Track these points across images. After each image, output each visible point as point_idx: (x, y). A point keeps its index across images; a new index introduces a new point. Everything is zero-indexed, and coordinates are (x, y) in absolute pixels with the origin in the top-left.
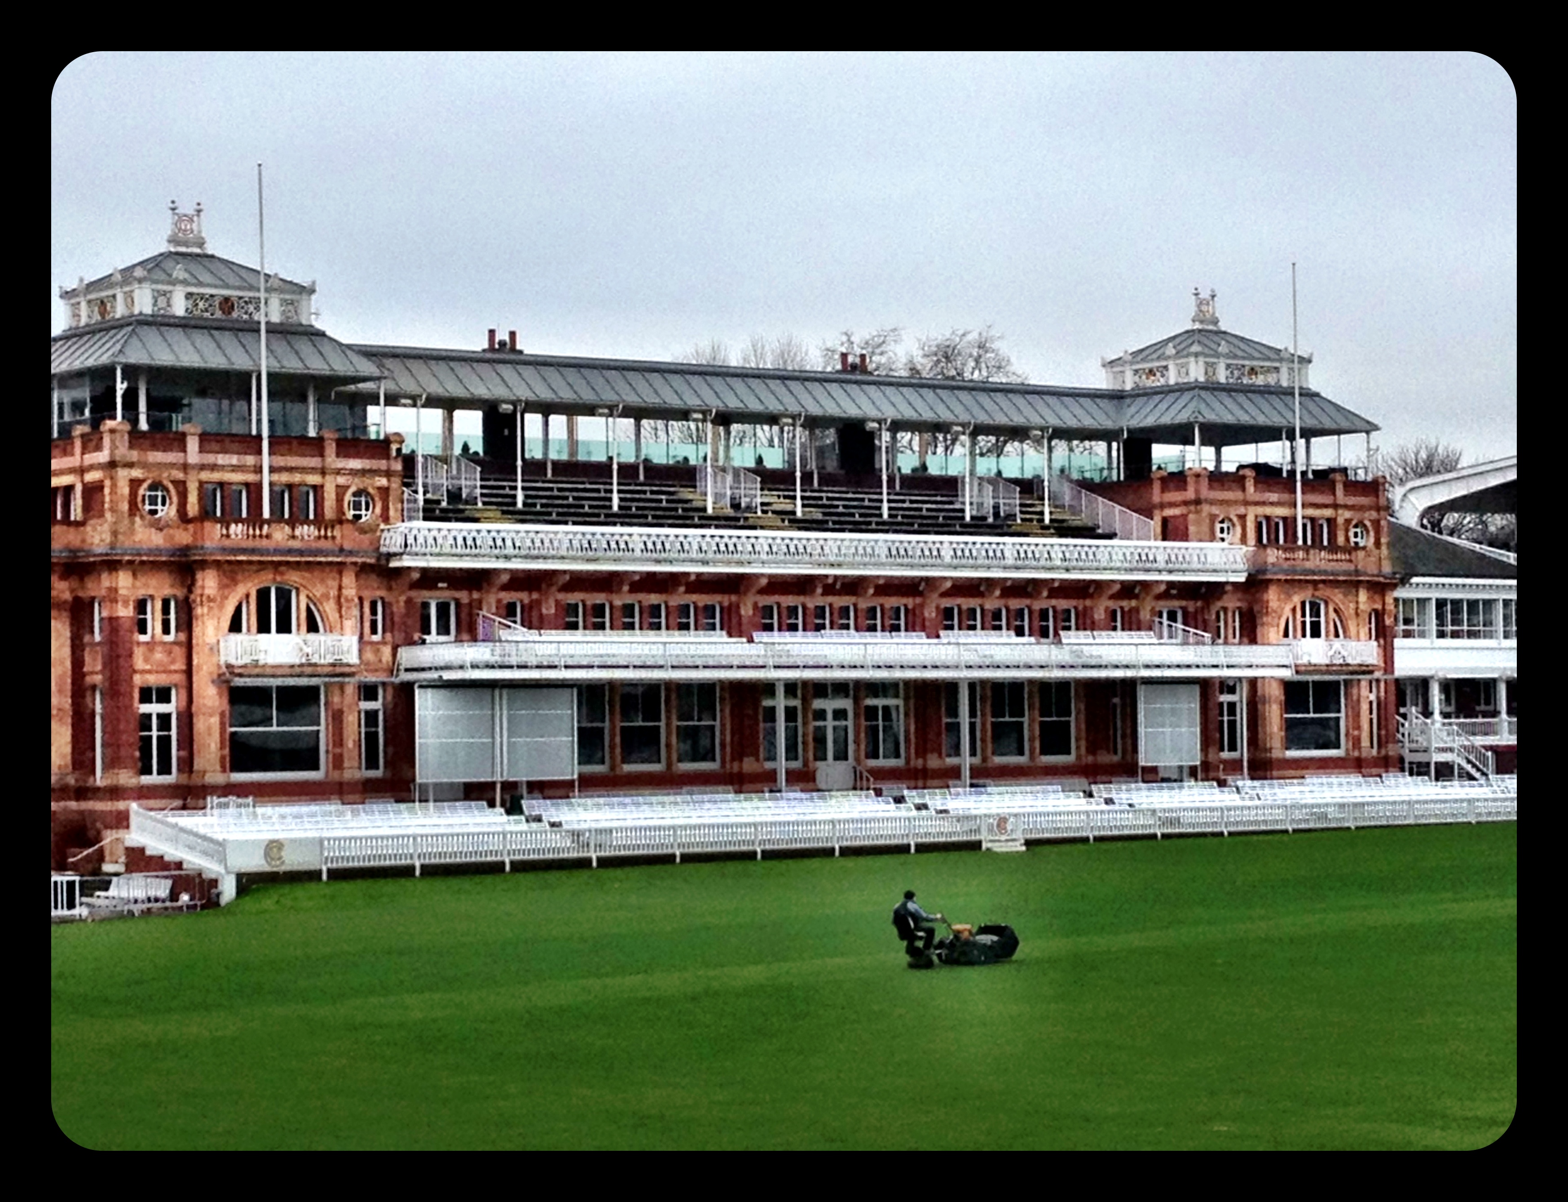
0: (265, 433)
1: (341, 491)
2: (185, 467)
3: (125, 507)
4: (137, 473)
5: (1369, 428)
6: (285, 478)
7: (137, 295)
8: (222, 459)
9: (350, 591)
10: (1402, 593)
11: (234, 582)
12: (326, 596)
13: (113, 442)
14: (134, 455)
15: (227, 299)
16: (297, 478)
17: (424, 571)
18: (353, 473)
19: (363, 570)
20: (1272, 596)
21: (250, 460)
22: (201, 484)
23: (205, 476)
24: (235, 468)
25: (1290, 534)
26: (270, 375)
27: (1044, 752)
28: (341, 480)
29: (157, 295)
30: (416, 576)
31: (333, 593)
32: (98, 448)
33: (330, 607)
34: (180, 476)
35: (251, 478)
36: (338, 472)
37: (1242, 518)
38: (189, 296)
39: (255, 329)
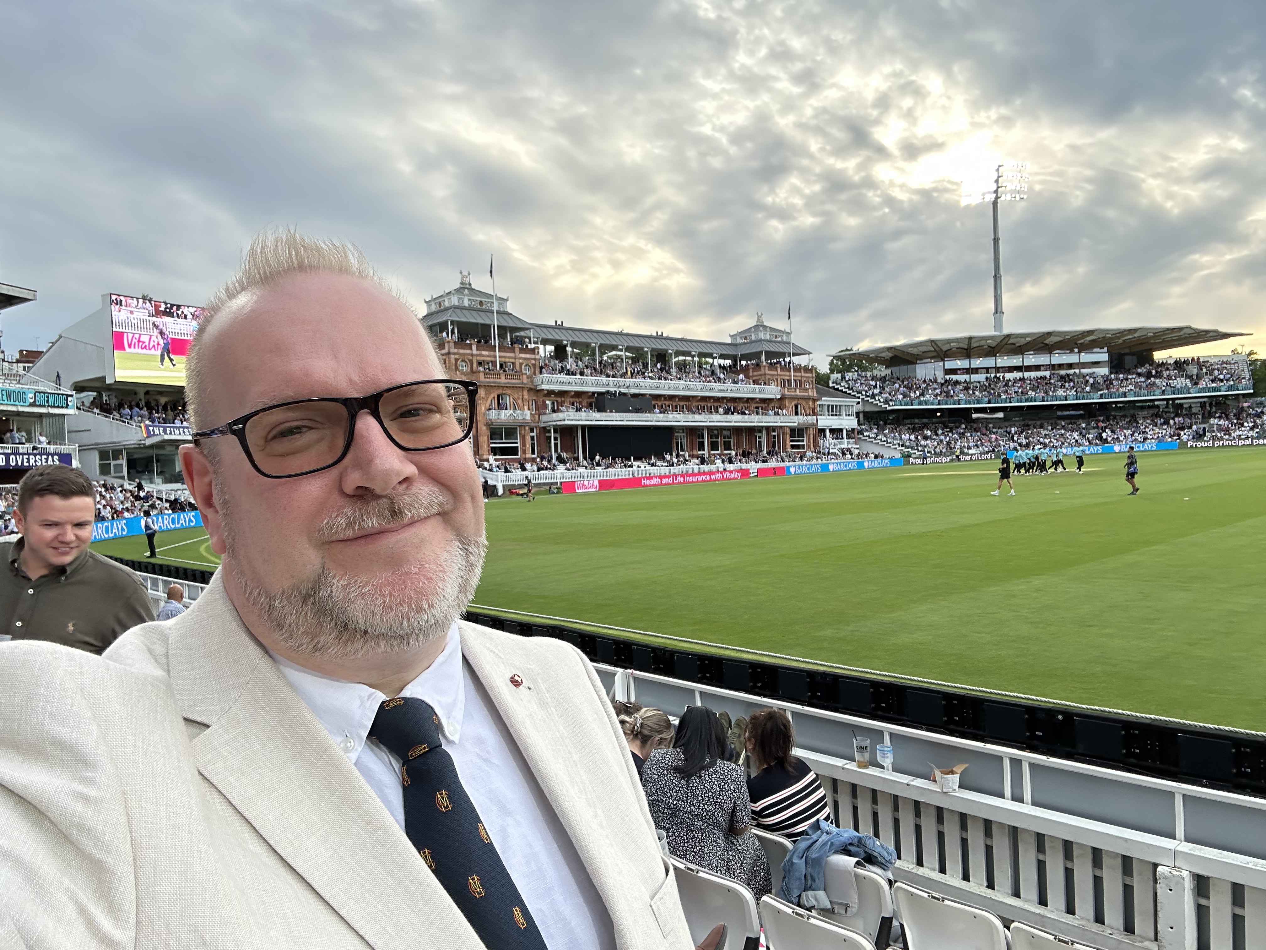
0: (497, 345)
1: (521, 364)
2: (472, 355)
3: (454, 367)
4: (457, 356)
5: (809, 353)
6: (503, 360)
7: (452, 298)
8: (484, 353)
9: (526, 396)
10: (818, 403)
11: (490, 393)
12: (519, 398)
13: (449, 346)
14: (456, 351)
15: (481, 302)
16: (507, 360)
17: (548, 390)
18: (525, 359)
19: (530, 390)
20: (787, 402)
21: (492, 353)
22: (477, 360)
23: (478, 358)
24: (488, 356)
25: (790, 384)
26: (498, 326)
27: (725, 450)
28: (521, 361)
29: (459, 299)
30: (546, 392)
31: (521, 397)
32: (444, 348)
33: (520, 402)
34: (471, 358)
35: (493, 359)
36: (521, 358)
37: (777, 380)
38: (469, 300)
39: (492, 312)
